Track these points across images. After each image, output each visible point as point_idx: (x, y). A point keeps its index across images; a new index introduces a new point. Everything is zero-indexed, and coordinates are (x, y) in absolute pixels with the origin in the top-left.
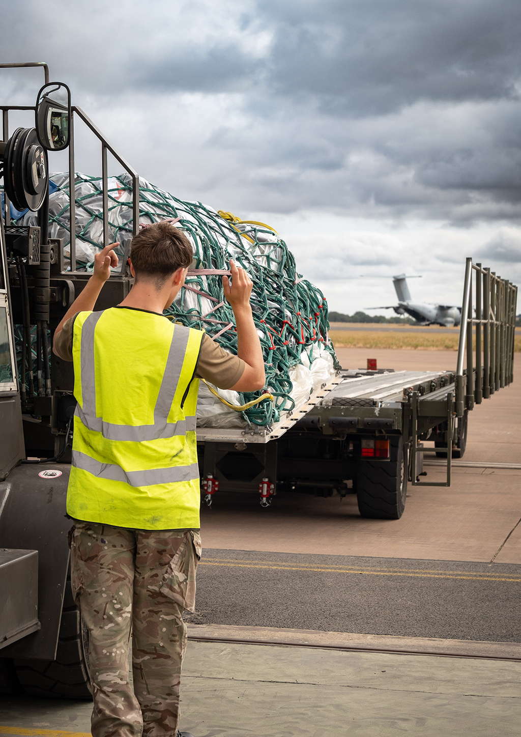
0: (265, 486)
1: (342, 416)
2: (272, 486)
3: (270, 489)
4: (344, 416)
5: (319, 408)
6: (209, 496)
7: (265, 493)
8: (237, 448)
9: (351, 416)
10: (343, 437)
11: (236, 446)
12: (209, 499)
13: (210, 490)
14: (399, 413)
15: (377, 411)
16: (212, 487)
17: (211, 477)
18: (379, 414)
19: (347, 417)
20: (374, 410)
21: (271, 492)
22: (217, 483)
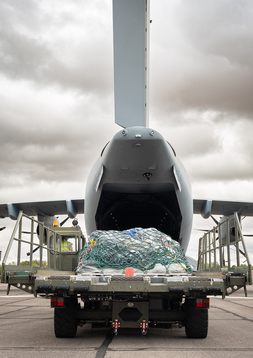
0: (144, 324)
1: (194, 286)
2: (147, 324)
3: (146, 326)
4: (195, 286)
5: (183, 283)
6: (116, 330)
7: (144, 327)
8: (129, 306)
9: (199, 286)
10: (194, 297)
11: (128, 305)
12: (116, 331)
13: (116, 327)
14: (222, 284)
15: (212, 283)
16: (117, 326)
17: (117, 320)
18: (212, 284)
19: (197, 286)
20: (210, 282)
21: (146, 327)
22: (119, 323)
